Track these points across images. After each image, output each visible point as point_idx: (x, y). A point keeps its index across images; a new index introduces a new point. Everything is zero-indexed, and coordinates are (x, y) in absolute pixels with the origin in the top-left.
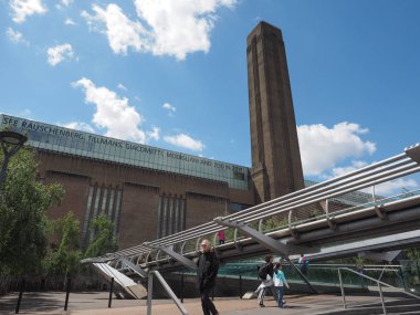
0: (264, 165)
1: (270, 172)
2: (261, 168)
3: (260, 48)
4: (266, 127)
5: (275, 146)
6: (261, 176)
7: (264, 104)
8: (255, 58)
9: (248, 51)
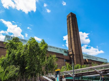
0: (72, 49)
1: (74, 51)
2: (71, 50)
3: (71, 19)
4: (73, 39)
5: (75, 45)
6: (72, 52)
7: (72, 34)
8: (69, 22)
9: (67, 20)
